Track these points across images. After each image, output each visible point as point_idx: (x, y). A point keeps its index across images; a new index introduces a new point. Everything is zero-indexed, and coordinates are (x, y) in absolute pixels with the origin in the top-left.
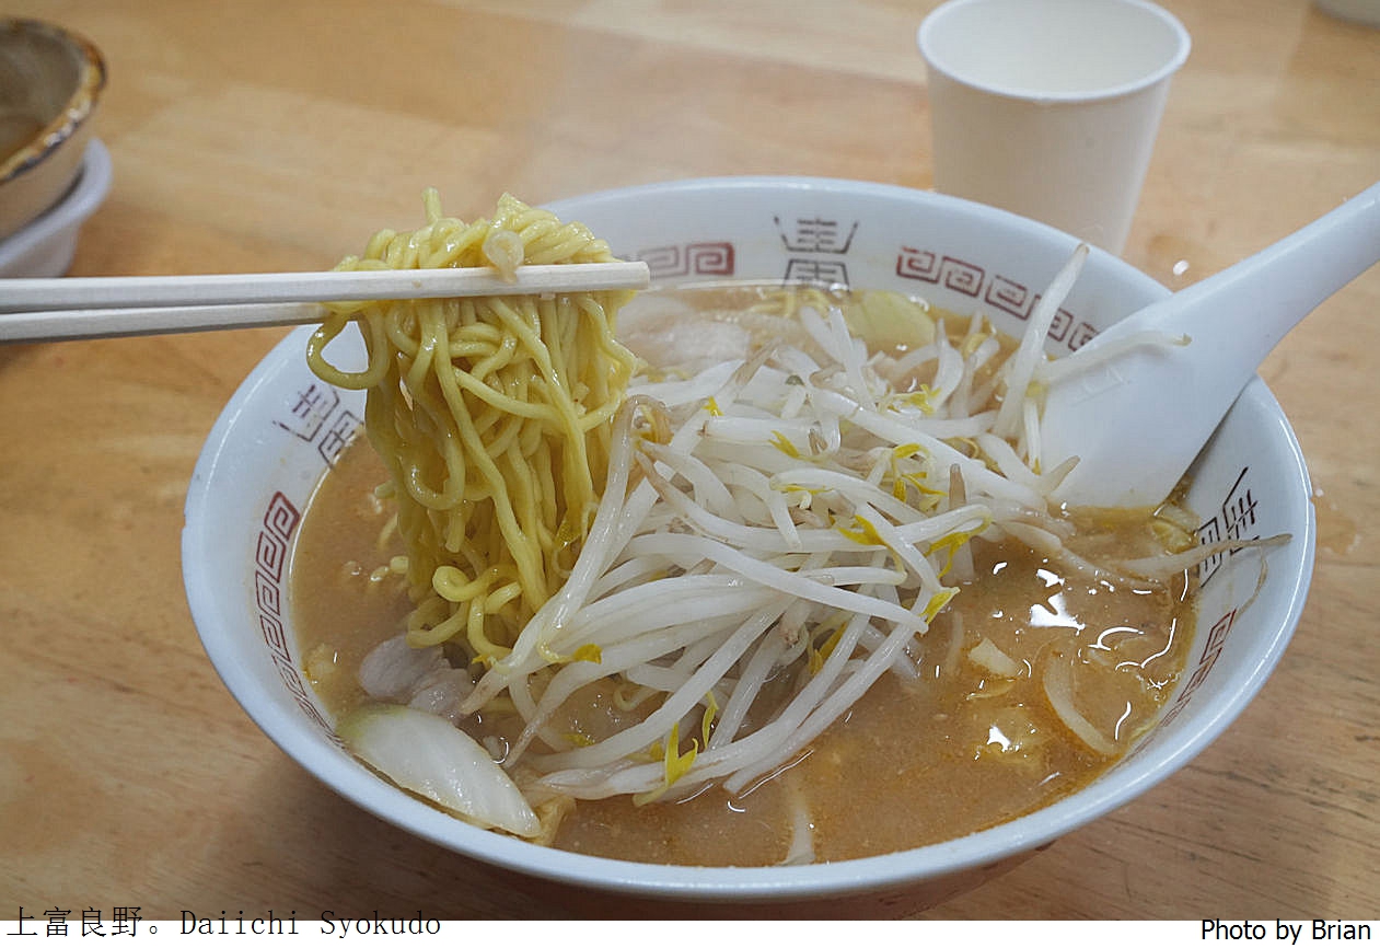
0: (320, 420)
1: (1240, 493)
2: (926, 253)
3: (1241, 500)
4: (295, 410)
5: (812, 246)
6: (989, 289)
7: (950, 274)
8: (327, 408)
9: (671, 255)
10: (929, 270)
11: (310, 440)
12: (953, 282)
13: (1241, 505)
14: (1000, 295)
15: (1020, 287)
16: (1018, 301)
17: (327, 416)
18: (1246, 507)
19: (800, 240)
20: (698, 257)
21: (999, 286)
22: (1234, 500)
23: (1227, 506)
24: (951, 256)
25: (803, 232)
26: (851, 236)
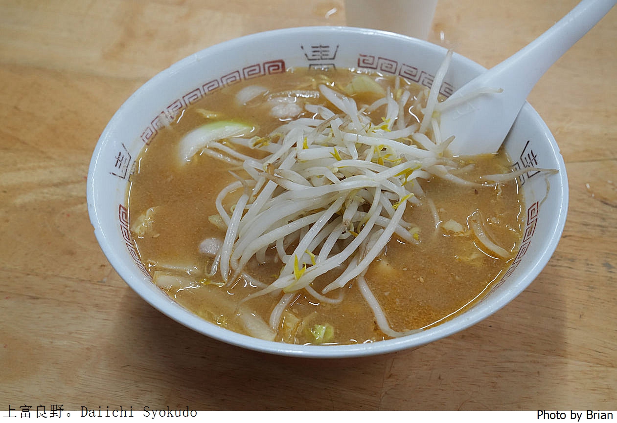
0: (126, 168)
1: (528, 151)
2: (370, 56)
3: (528, 155)
4: (116, 166)
5: (319, 57)
6: (400, 70)
7: (382, 64)
8: (127, 161)
9: (257, 68)
10: (372, 64)
11: (124, 178)
12: (384, 68)
13: (529, 157)
14: (405, 72)
15: (414, 68)
16: (414, 75)
17: (128, 165)
18: (532, 158)
19: (313, 55)
20: (269, 67)
21: (405, 68)
22: (525, 155)
23: (522, 157)
24: (382, 57)
25: (314, 52)
26: (336, 52)
